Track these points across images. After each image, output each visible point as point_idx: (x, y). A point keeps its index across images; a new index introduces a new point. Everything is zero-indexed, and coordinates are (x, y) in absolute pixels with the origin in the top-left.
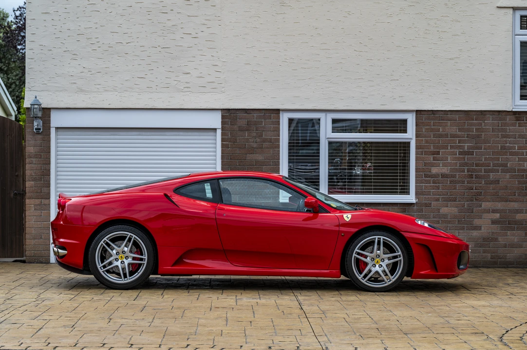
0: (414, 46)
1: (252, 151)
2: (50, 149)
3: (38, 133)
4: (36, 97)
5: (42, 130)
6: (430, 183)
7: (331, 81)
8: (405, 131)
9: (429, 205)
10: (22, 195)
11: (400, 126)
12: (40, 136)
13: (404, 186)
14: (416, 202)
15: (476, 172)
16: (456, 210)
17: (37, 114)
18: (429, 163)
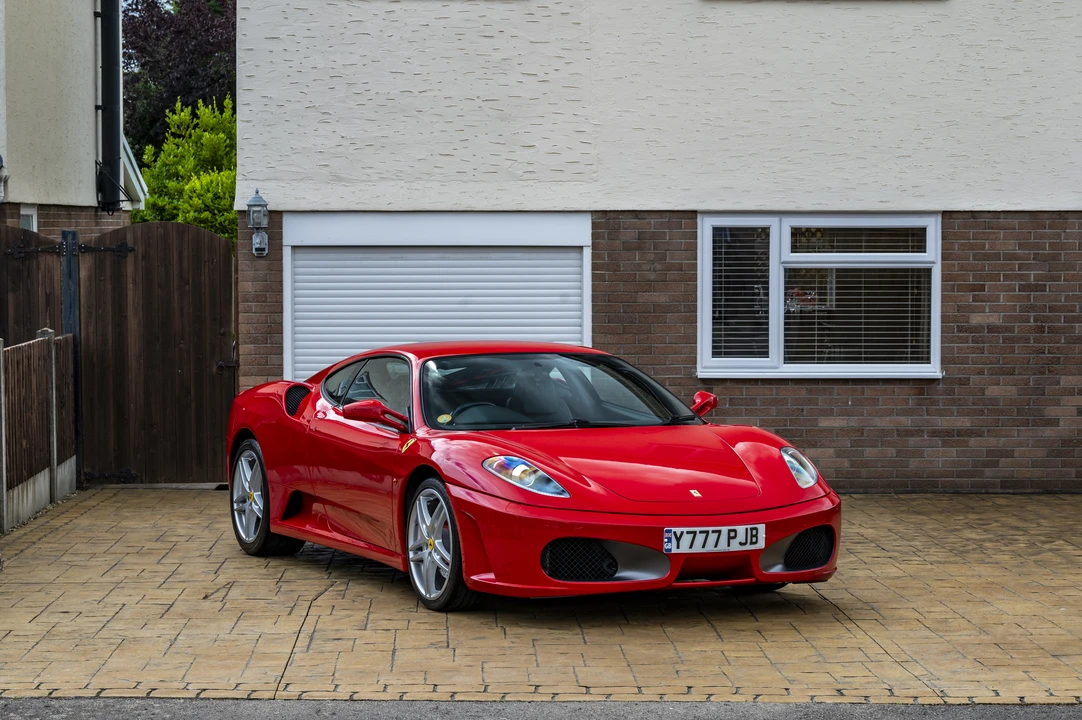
0: (938, 96)
1: (648, 285)
2: (282, 285)
3: (260, 257)
4: (257, 192)
5: (267, 251)
6: (967, 342)
7: (789, 159)
8: (922, 248)
9: (964, 382)
10: (231, 369)
11: (915, 239)
12: (264, 262)
13: (918, 347)
14: (943, 377)
15: (1051, 322)
16: (1013, 390)
17: (260, 223)
18: (966, 306)
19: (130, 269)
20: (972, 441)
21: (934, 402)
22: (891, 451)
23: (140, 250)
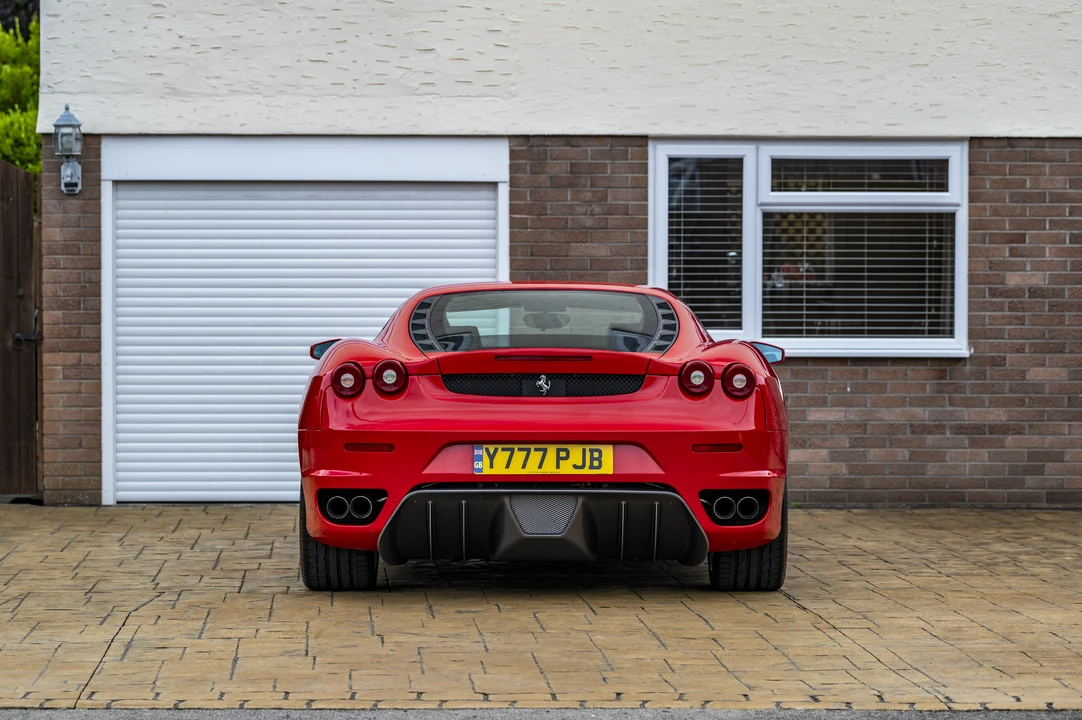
1: (583, 234)
2: (99, 232)
3: (71, 195)
4: (67, 109)
5: (80, 187)
6: (1002, 310)
7: (768, 68)
8: (943, 186)
9: (999, 362)
10: (34, 343)
11: (933, 174)
12: (76, 202)
13: (938, 317)
14: (971, 356)
16: (1063, 373)
17: (71, 150)
18: (1001, 262)
20: (1009, 439)
21: (959, 389)
22: (903, 453)
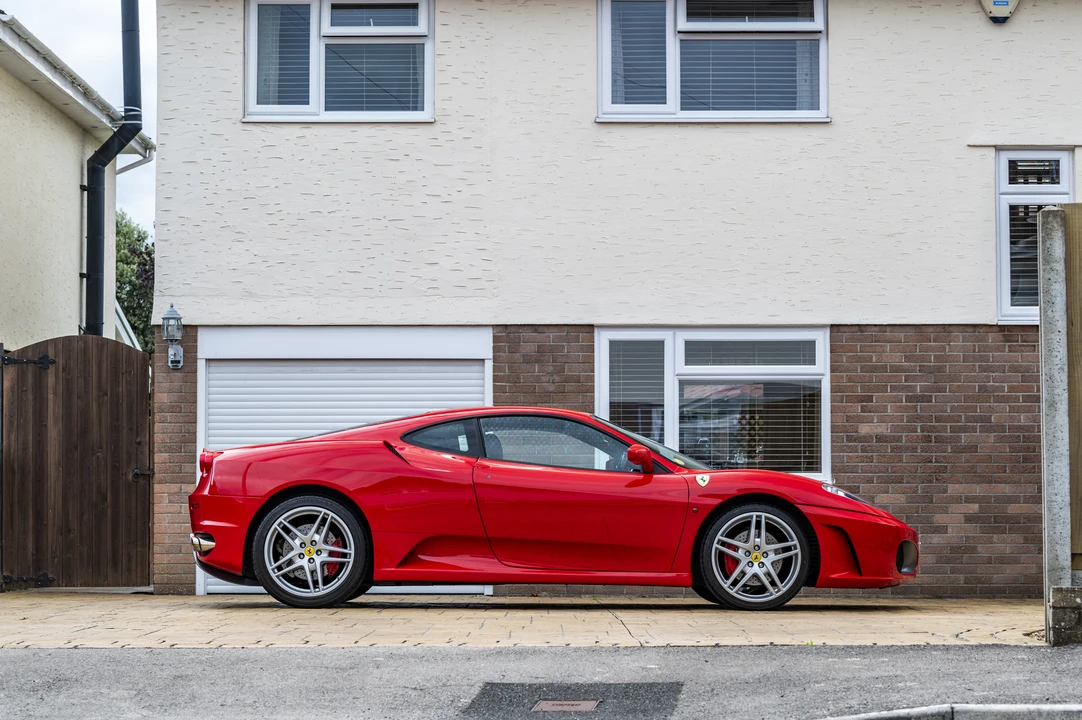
0: (825, 214)
1: (545, 397)
2: (196, 396)
3: (176, 369)
4: (172, 306)
5: (182, 364)
6: (856, 452)
7: (682, 275)
8: (813, 362)
10: (146, 477)
11: (803, 352)
12: (179, 374)
13: (812, 457)
15: (937, 432)
16: (902, 498)
17: (174, 336)
18: (857, 416)
19: (51, 379)
23: (61, 362)
